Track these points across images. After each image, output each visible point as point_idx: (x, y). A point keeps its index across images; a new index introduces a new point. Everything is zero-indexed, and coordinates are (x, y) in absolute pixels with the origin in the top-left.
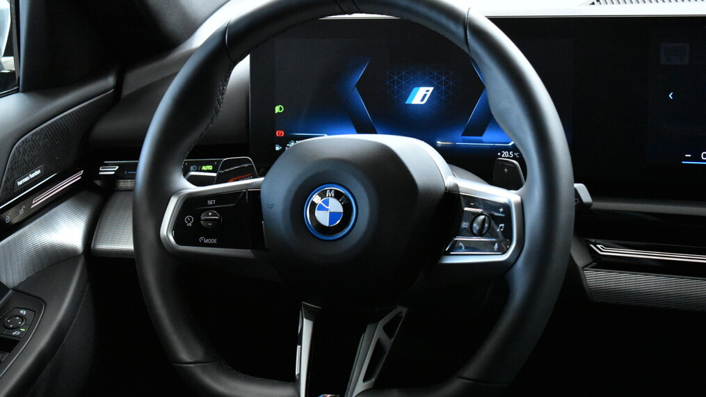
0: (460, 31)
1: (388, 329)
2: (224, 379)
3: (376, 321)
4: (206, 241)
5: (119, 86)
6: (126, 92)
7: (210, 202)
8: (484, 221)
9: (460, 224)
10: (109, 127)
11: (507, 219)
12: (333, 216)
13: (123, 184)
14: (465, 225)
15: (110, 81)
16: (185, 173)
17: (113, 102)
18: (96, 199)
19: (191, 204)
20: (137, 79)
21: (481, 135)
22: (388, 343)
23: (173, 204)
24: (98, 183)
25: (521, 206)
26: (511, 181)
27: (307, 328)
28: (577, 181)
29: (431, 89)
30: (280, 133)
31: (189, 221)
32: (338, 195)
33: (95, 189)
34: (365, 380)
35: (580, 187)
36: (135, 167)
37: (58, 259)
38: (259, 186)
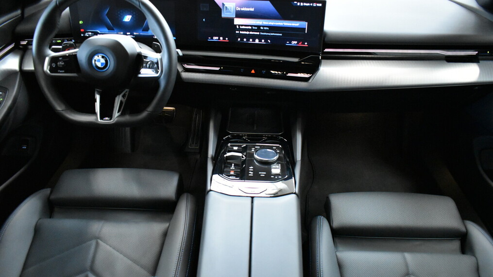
0: (138, 3)
1: (123, 96)
2: (73, 115)
3: (120, 94)
4: (61, 71)
5: (23, 13)
6: (26, 15)
7: (60, 59)
8: (150, 64)
9: (143, 64)
10: (21, 28)
11: (157, 63)
12: (102, 64)
13: (30, 47)
14: (144, 65)
15: (19, 12)
16: (50, 48)
17: (21, 19)
18: (21, 52)
19: (54, 60)
20: (29, 11)
21: (148, 31)
22: (124, 100)
23: (47, 60)
24: (21, 47)
25: (161, 60)
26: (158, 50)
27: (98, 97)
28: (177, 48)
29: (131, 16)
30: (82, 30)
31: (54, 65)
32: (103, 57)
33: (20, 49)
34: (118, 112)
35: (179, 50)
36: (32, 41)
37: (10, 74)
38: (76, 52)
